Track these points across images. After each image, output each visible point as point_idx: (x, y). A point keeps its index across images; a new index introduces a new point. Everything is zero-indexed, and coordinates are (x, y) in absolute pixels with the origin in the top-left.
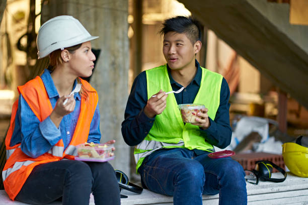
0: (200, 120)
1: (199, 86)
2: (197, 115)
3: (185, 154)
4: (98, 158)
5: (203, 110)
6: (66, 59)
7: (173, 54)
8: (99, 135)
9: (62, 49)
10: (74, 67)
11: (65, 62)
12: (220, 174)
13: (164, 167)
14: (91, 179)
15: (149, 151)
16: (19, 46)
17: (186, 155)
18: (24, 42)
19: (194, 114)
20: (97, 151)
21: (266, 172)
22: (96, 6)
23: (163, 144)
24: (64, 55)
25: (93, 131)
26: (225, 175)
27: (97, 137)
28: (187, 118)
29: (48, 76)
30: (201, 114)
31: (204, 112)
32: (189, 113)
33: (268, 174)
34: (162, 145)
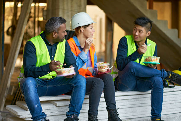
6: (82, 31)
7: (137, 35)
9: (81, 26)
10: (85, 34)
11: (82, 32)
14: (103, 87)
21: (166, 83)
22: (72, 11)
24: (82, 29)
33: (168, 84)
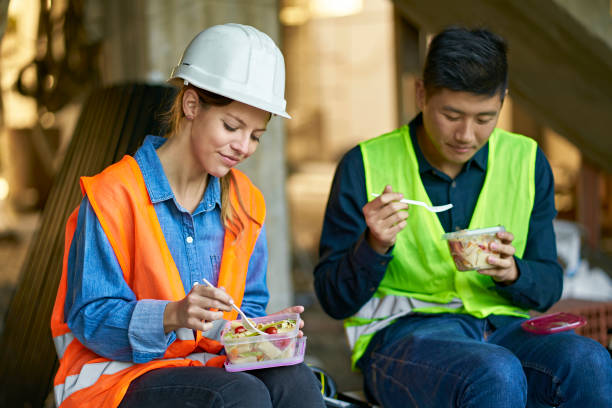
0: (497, 260)
1: (483, 172)
2: (490, 249)
3: (469, 327)
4: (280, 356)
5: (503, 236)
8: (266, 294)
12: (559, 371)
13: (428, 362)
15: (380, 320)
16: (19, 87)
17: (473, 332)
18: (30, 77)
19: (484, 248)
20: (274, 343)
23: (413, 301)
25: (252, 286)
26: (571, 375)
27: (260, 300)
28: (467, 259)
29: (150, 154)
30: (498, 245)
31: (505, 241)
32: (471, 247)
34: (412, 306)
